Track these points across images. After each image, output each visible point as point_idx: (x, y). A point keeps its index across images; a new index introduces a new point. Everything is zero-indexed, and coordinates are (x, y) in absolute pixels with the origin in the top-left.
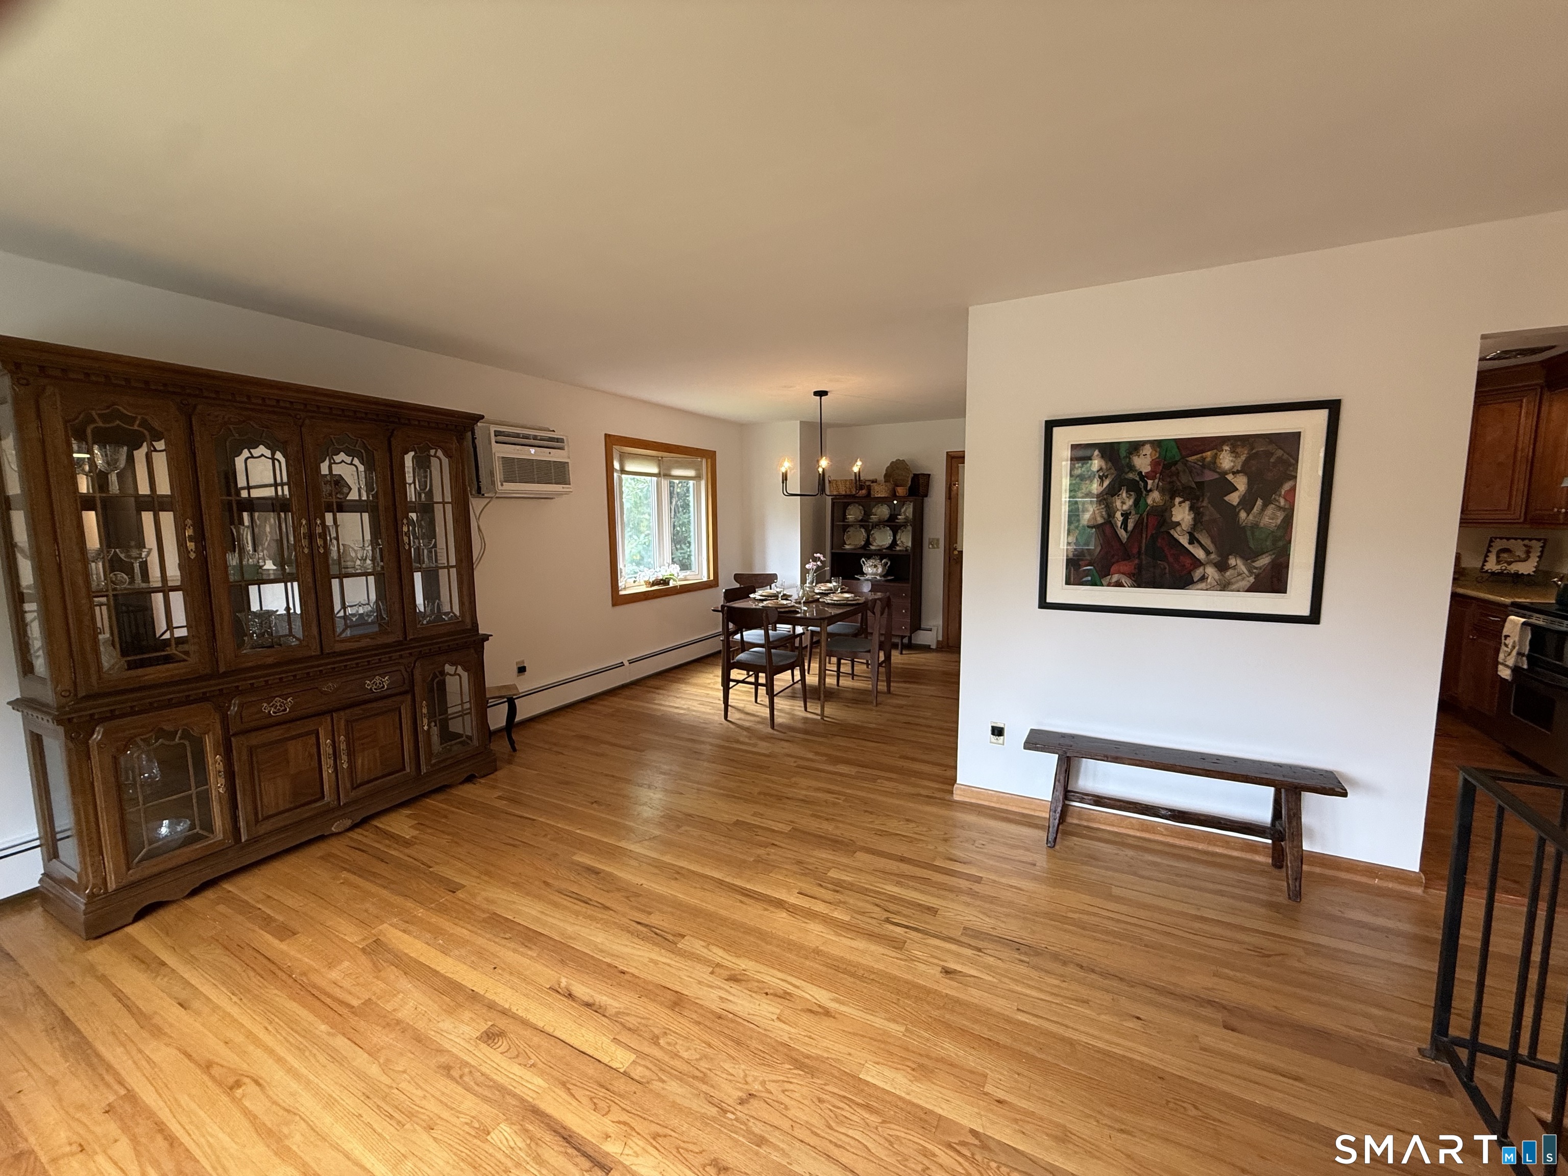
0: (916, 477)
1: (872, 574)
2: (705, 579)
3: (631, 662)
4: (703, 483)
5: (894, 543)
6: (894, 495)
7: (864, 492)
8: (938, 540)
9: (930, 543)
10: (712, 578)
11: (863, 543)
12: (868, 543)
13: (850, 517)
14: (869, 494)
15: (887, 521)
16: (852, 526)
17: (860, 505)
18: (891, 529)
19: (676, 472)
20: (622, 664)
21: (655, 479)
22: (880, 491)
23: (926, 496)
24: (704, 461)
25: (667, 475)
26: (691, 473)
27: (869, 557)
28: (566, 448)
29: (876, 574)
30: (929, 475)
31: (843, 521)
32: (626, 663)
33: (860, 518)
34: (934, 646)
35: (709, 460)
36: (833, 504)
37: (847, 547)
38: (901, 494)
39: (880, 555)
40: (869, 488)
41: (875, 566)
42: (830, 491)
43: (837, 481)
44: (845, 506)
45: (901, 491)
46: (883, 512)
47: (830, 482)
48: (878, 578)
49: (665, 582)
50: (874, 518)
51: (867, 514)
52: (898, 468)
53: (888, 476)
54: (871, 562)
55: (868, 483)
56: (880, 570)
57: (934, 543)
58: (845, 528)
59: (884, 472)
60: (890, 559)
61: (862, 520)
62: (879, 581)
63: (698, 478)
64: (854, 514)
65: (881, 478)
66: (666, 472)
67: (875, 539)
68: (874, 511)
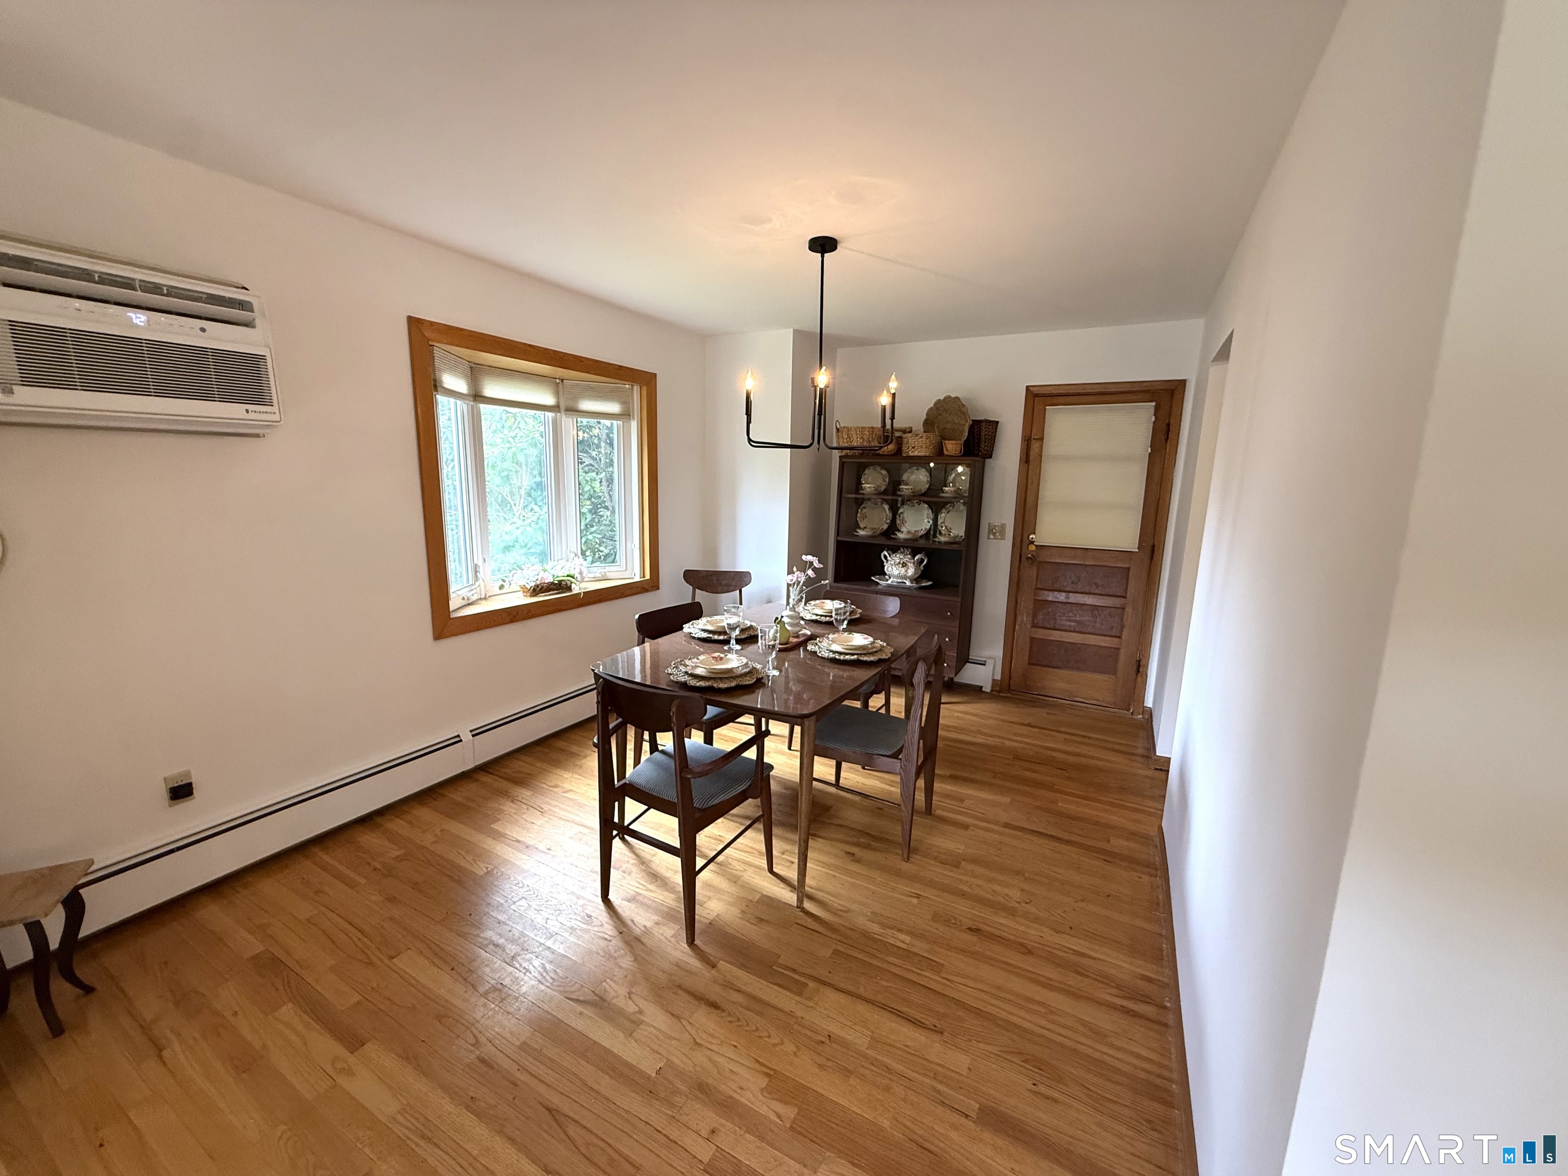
0: (976, 425)
1: (898, 577)
2: (637, 579)
3: (476, 733)
4: (634, 425)
5: (935, 529)
6: (939, 452)
7: (891, 447)
8: (1003, 526)
9: (991, 531)
10: (648, 577)
11: (885, 527)
12: (893, 527)
13: (868, 487)
14: (899, 450)
15: (924, 495)
16: (869, 499)
17: (883, 468)
18: (930, 507)
19: (587, 405)
20: (457, 740)
21: (550, 415)
22: (917, 446)
23: (990, 457)
24: (636, 388)
25: (572, 410)
26: (614, 407)
27: (894, 550)
28: (258, 322)
29: (905, 577)
30: (997, 422)
31: (857, 492)
32: (466, 737)
33: (883, 488)
34: (987, 688)
35: (645, 388)
36: (842, 465)
37: (861, 533)
38: (953, 453)
39: (913, 547)
40: (900, 442)
41: (904, 565)
42: (838, 442)
43: (849, 429)
44: (860, 469)
45: (952, 447)
46: (918, 479)
47: (838, 430)
48: (908, 583)
49: (561, 586)
50: (905, 489)
51: (895, 484)
52: (946, 411)
53: (929, 423)
54: (897, 558)
55: (897, 434)
56: (911, 571)
57: (997, 532)
58: (859, 502)
59: (925, 417)
60: (927, 555)
61: (885, 492)
62: (909, 588)
63: (625, 415)
64: (873, 481)
65: (918, 426)
66: (570, 404)
67: (903, 522)
68: (905, 477)
